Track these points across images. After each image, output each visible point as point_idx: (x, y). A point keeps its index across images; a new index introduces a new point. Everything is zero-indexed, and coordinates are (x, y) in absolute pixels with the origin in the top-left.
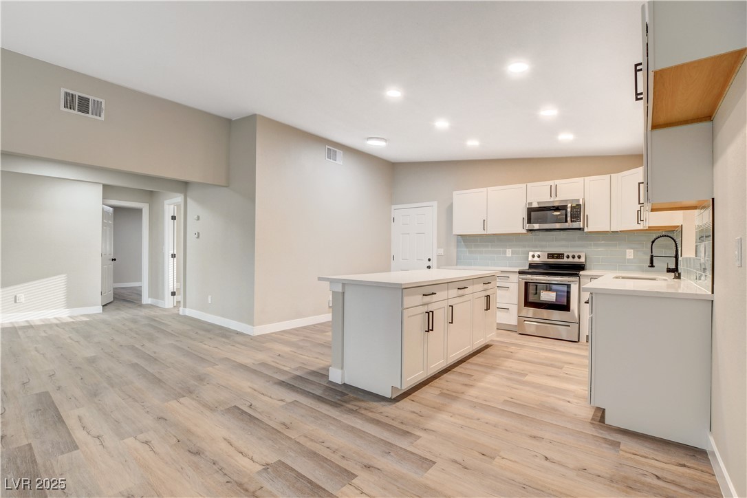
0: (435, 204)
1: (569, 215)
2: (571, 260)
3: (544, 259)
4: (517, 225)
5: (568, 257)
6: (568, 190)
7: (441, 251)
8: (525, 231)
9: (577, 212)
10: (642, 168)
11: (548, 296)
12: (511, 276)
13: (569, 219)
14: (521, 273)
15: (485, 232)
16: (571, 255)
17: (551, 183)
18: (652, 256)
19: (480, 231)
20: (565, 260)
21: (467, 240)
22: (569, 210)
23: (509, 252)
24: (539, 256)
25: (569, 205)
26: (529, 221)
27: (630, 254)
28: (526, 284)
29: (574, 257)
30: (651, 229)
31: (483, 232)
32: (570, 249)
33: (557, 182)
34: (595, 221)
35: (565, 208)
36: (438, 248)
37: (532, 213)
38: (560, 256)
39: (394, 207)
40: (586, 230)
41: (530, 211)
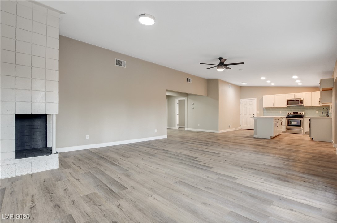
0: (256, 99)
1: (300, 102)
2: (300, 114)
3: (292, 114)
4: (284, 104)
5: (299, 113)
6: (299, 96)
7: (258, 112)
8: (286, 106)
9: (302, 102)
10: (320, 91)
11: (294, 123)
12: (283, 118)
13: (300, 103)
14: (286, 117)
15: (274, 107)
16: (300, 112)
17: (294, 94)
18: (322, 112)
19: (272, 106)
20: (298, 114)
21: (267, 109)
22: (300, 101)
23: (281, 112)
24: (290, 113)
25: (300, 100)
26: (288, 104)
27: (317, 112)
28: (288, 120)
29: (301, 113)
30: (322, 106)
31: (273, 107)
32: (299, 111)
33: (296, 94)
34: (307, 104)
35: (298, 100)
36: (257, 111)
37: (289, 102)
38: (297, 113)
39: (241, 99)
40: (304, 106)
41: (288, 101)
